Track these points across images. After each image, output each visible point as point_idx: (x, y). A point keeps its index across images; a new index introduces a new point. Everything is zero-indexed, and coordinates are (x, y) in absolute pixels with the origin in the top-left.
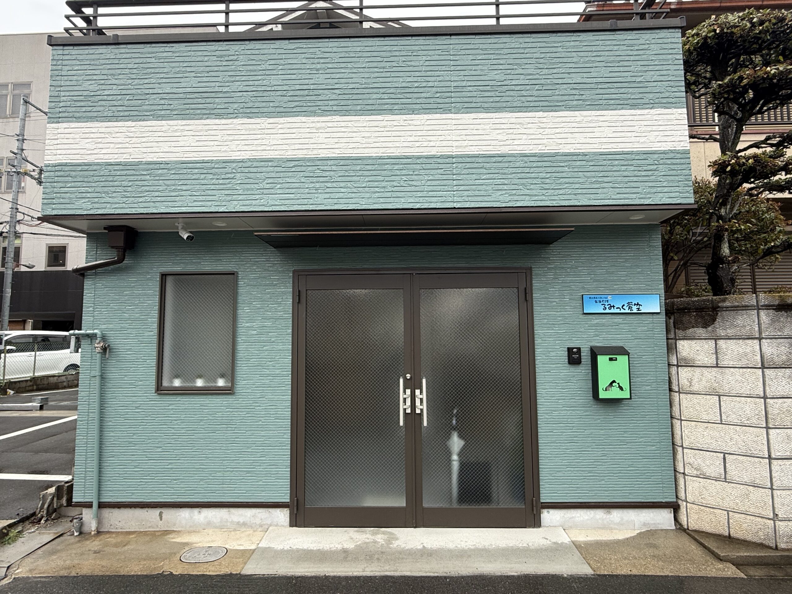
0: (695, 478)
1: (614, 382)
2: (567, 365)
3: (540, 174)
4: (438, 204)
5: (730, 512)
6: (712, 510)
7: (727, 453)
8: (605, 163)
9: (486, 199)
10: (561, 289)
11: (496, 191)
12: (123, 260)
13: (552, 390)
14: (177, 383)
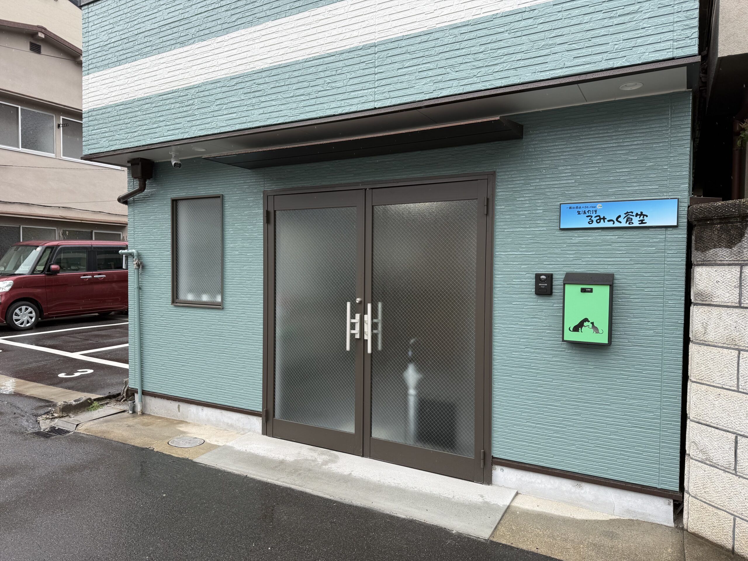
0: (700, 464)
1: (586, 320)
2: (535, 296)
3: (472, 49)
4: (359, 106)
5: (737, 519)
6: (716, 511)
7: (741, 435)
8: (560, 15)
9: (408, 92)
10: (533, 198)
11: (420, 80)
12: (144, 189)
13: (512, 326)
14: (190, 297)
